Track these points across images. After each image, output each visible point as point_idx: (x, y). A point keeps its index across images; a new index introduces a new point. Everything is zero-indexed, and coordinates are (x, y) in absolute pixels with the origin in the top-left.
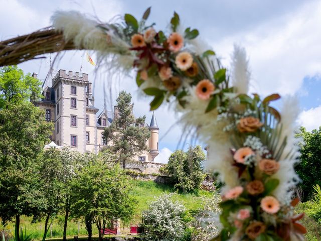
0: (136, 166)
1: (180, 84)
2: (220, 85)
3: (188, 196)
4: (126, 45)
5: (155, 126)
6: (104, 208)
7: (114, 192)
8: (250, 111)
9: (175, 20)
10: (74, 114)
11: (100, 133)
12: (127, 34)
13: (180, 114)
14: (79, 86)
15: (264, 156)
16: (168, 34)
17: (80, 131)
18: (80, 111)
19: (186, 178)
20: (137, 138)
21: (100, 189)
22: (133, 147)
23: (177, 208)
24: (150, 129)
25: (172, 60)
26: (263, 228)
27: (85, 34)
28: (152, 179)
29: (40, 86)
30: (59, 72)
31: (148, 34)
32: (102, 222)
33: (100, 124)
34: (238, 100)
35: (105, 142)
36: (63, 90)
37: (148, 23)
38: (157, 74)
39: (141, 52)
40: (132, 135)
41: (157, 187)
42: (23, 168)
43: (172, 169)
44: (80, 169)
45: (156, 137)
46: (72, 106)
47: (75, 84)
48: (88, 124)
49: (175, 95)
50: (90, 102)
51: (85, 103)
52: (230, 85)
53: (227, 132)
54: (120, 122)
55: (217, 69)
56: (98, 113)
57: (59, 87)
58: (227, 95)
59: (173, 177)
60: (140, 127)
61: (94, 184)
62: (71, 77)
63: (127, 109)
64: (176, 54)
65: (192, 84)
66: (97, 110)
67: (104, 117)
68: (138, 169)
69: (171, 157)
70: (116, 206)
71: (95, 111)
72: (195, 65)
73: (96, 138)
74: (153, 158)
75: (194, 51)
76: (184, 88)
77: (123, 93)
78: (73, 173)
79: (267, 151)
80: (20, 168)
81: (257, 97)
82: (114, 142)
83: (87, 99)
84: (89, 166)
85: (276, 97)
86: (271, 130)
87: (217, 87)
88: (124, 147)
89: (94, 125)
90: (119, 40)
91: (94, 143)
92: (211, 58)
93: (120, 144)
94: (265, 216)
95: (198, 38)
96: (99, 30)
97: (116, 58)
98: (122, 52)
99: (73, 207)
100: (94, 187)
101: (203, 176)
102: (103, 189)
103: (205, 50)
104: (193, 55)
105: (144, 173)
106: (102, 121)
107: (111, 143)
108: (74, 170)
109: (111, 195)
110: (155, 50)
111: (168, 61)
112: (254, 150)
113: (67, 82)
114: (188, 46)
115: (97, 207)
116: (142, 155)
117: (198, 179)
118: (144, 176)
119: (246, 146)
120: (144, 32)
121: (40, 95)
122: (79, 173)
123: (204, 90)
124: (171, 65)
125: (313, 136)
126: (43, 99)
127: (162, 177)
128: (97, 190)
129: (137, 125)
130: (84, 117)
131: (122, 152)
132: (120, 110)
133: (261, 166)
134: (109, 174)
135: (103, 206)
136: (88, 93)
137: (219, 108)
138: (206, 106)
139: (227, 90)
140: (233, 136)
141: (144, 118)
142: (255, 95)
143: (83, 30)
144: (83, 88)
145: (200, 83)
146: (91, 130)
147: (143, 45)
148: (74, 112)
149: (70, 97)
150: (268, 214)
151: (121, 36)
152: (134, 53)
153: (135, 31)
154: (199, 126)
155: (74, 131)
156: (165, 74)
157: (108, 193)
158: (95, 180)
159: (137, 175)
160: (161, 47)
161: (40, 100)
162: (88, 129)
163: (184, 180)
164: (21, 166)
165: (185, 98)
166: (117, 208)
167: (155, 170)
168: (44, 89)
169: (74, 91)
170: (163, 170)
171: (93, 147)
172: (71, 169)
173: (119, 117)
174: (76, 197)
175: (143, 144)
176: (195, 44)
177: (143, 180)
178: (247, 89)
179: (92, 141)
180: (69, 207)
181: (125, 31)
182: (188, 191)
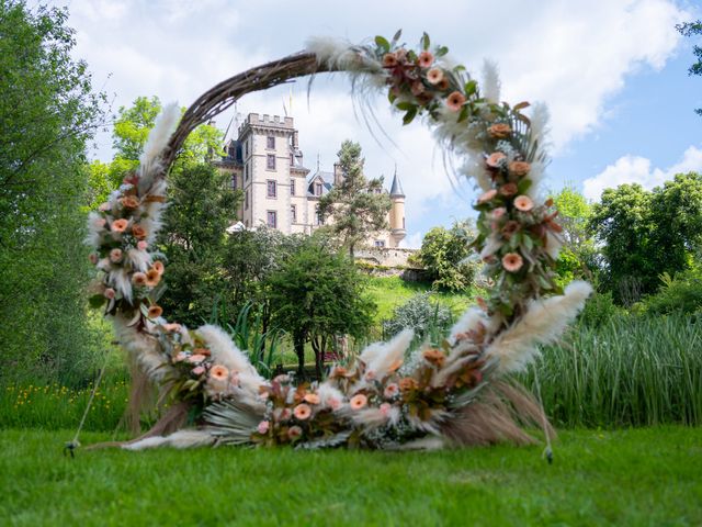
0: (371, 256)
1: (431, 98)
2: (471, 97)
3: (456, 299)
4: (379, 64)
5: (399, 192)
6: (324, 317)
7: (338, 292)
8: (500, 118)
9: (426, 39)
10: (272, 178)
11: (313, 205)
12: (378, 54)
13: (434, 128)
14: (279, 136)
15: (515, 159)
16: (418, 52)
17: (281, 204)
18: (281, 174)
19: (452, 271)
20: (371, 210)
21: (317, 288)
22: (365, 226)
24: (391, 197)
25: (423, 76)
26: (519, 227)
27: (338, 56)
28: (397, 274)
29: (221, 139)
30: (249, 117)
31: (399, 53)
32: (320, 341)
33: (312, 192)
34: (489, 109)
35: (321, 218)
36: (255, 143)
37: (399, 43)
38: (409, 90)
39: (393, 70)
40: (362, 206)
41: (405, 286)
42: (198, 260)
43: (429, 258)
44: (285, 259)
45: (402, 209)
46: (269, 167)
47: (272, 133)
48: (293, 193)
49: (427, 109)
50: (296, 160)
51: (289, 162)
52: (481, 96)
53: (479, 139)
54: (343, 188)
55: (467, 81)
56: (309, 176)
57: (250, 138)
58: (478, 105)
59: (431, 269)
60: (375, 194)
61: (308, 280)
62: (267, 123)
63: (355, 167)
64: (427, 70)
65: (443, 97)
66: (308, 172)
67: (319, 182)
68: (374, 259)
69: (426, 238)
70: (341, 314)
71: (304, 173)
72: (446, 79)
73: (306, 215)
74: (398, 242)
75: (443, 67)
76: (436, 101)
77: (348, 144)
78: (275, 265)
79: (518, 155)
80: (194, 260)
81: (507, 107)
82: (335, 217)
83: (292, 155)
84: (298, 253)
85: (525, 105)
86: (522, 136)
87: (468, 99)
88: (351, 225)
89: (303, 195)
90: (372, 60)
91: (303, 222)
92: (461, 72)
93: (345, 220)
94: (520, 216)
95: (447, 55)
96: (352, 53)
97: (367, 78)
98: (373, 71)
99: (274, 319)
100: (307, 285)
102: (321, 287)
103: (455, 65)
104: (443, 70)
105: (383, 265)
106: (315, 187)
107: (330, 221)
108: (276, 260)
109: (334, 297)
110: (407, 67)
111: (420, 77)
112: (506, 154)
113: (261, 131)
114: (439, 63)
115: (312, 316)
116: (380, 238)
117: (471, 272)
118: (384, 270)
119: (498, 151)
120: (395, 52)
121: (220, 151)
122: (284, 264)
123: (455, 101)
124: (423, 81)
125: (654, 197)
126: (224, 158)
127: (413, 270)
128: (311, 289)
129: (370, 190)
130: (286, 183)
131: (348, 232)
132: (344, 170)
133: (513, 167)
134: (330, 264)
135: (320, 313)
136: (293, 146)
137: (470, 117)
138: (457, 116)
139: (478, 101)
140: (486, 144)
141: (382, 179)
142: (505, 103)
143: (336, 53)
144: (285, 140)
145: (451, 95)
146: (300, 202)
147: (394, 63)
148: (272, 176)
149: (265, 153)
150: (523, 212)
151: (372, 56)
152: (385, 70)
153: (387, 51)
154: (453, 138)
155: (272, 205)
156: (416, 89)
157: (328, 293)
158: (307, 273)
159: (372, 269)
160: (412, 64)
161: (220, 159)
162: (294, 200)
163: (448, 274)
164: (196, 256)
165: (436, 110)
166: (343, 316)
167: (402, 260)
168: (227, 142)
169: (272, 145)
170: (414, 259)
171: (302, 228)
172: (272, 259)
173: (342, 179)
174: (279, 300)
175: (381, 220)
176: (445, 60)
177: (383, 276)
178: (498, 99)
179: (300, 218)
180: (268, 318)
181: (376, 51)
182: (456, 290)
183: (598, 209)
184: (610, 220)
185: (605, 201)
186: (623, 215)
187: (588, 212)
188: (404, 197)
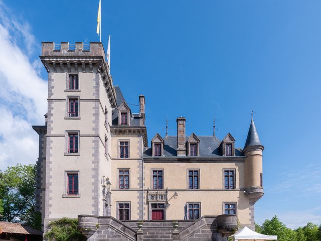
11: (149, 168)
17: (85, 162)
46: (71, 114)
48: (127, 156)
62: (64, 52)
67: (157, 140)
71: (139, 131)
89: (138, 157)
91: (138, 187)
106: (154, 147)
130: (93, 133)
146: (132, 165)
148: (73, 125)
155: (72, 163)
162: (127, 164)
169: (74, 84)
171: (136, 194)
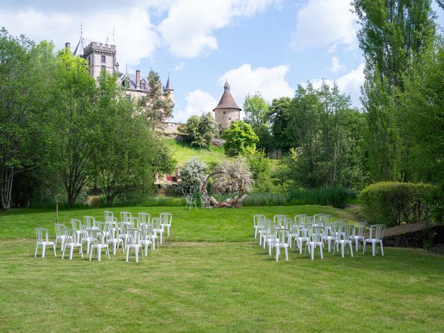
0: (159, 126)
3: (202, 151)
5: (170, 88)
14: (108, 55)
19: (201, 137)
23: (202, 166)
28: (174, 137)
30: (91, 44)
33: (124, 86)
36: (95, 59)
41: (177, 143)
43: (190, 131)
47: (104, 54)
50: (115, 67)
56: (122, 77)
57: (91, 56)
59: (190, 136)
62: (101, 48)
66: (122, 74)
67: (128, 80)
68: (161, 128)
69: (189, 120)
71: (120, 75)
83: (113, 65)
101: (213, 135)
105: (167, 132)
106: (125, 83)
113: (98, 52)
117: (209, 138)
118: (167, 135)
127: (182, 135)
136: (114, 61)
144: (110, 57)
149: (100, 64)
163: (199, 139)
167: (175, 129)
169: (104, 60)
177: (166, 138)
182: (202, 147)
183: (270, 109)
184: (275, 114)
185: (273, 105)
186: (281, 113)
187: (265, 110)
188: (172, 90)
